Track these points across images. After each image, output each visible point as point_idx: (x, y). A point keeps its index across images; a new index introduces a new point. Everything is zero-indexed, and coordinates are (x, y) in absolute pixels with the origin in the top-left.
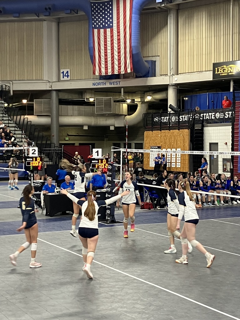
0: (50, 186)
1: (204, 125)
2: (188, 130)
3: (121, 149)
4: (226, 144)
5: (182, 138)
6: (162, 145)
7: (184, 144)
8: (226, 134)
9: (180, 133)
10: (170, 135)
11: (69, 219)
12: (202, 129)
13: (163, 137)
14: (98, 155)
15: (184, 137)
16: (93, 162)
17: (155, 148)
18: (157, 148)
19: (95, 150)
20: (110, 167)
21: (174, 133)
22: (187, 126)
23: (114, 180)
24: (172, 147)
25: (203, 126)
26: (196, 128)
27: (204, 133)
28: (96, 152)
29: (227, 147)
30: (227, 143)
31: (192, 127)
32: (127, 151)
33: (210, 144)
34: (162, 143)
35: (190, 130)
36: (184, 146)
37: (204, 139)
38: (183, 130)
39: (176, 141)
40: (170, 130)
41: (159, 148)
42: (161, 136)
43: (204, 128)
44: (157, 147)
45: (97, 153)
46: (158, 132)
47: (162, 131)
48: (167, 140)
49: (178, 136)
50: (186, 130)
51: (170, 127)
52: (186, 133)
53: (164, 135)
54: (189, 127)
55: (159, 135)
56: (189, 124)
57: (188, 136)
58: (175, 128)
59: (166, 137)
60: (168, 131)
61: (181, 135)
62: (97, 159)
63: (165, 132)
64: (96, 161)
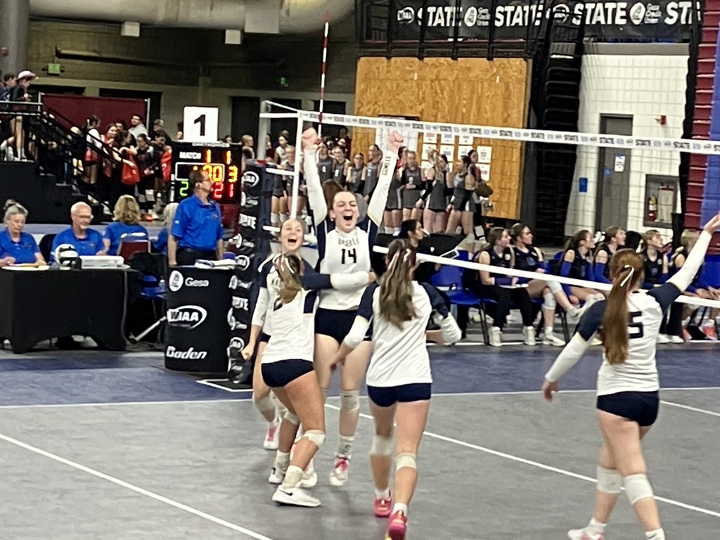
0: (16, 240)
1: (583, 45)
2: (524, 63)
3: (299, 111)
4: (663, 120)
5: (501, 91)
6: (421, 113)
7: (506, 115)
8: (665, 83)
9: (495, 70)
10: (457, 78)
11: (85, 365)
12: (577, 63)
13: (428, 82)
16: (183, 155)
20: (252, 179)
22: (521, 45)
23: (266, 228)
24: (459, 120)
26: (554, 56)
27: (584, 75)
28: (196, 121)
29: (666, 132)
31: (538, 52)
34: (423, 105)
35: (531, 61)
37: (581, 97)
38: (505, 60)
39: (479, 99)
40: (455, 58)
42: (422, 78)
43: (584, 56)
46: (412, 64)
47: (426, 59)
48: (442, 94)
49: (486, 84)
50: (518, 63)
51: (457, 45)
52: (516, 74)
53: (434, 77)
54: (529, 51)
55: (416, 74)
56: (529, 41)
57: (524, 84)
58: (476, 53)
59: (440, 84)
60: (449, 59)
61: (496, 77)
62: (198, 145)
63: (437, 64)
64: (195, 153)
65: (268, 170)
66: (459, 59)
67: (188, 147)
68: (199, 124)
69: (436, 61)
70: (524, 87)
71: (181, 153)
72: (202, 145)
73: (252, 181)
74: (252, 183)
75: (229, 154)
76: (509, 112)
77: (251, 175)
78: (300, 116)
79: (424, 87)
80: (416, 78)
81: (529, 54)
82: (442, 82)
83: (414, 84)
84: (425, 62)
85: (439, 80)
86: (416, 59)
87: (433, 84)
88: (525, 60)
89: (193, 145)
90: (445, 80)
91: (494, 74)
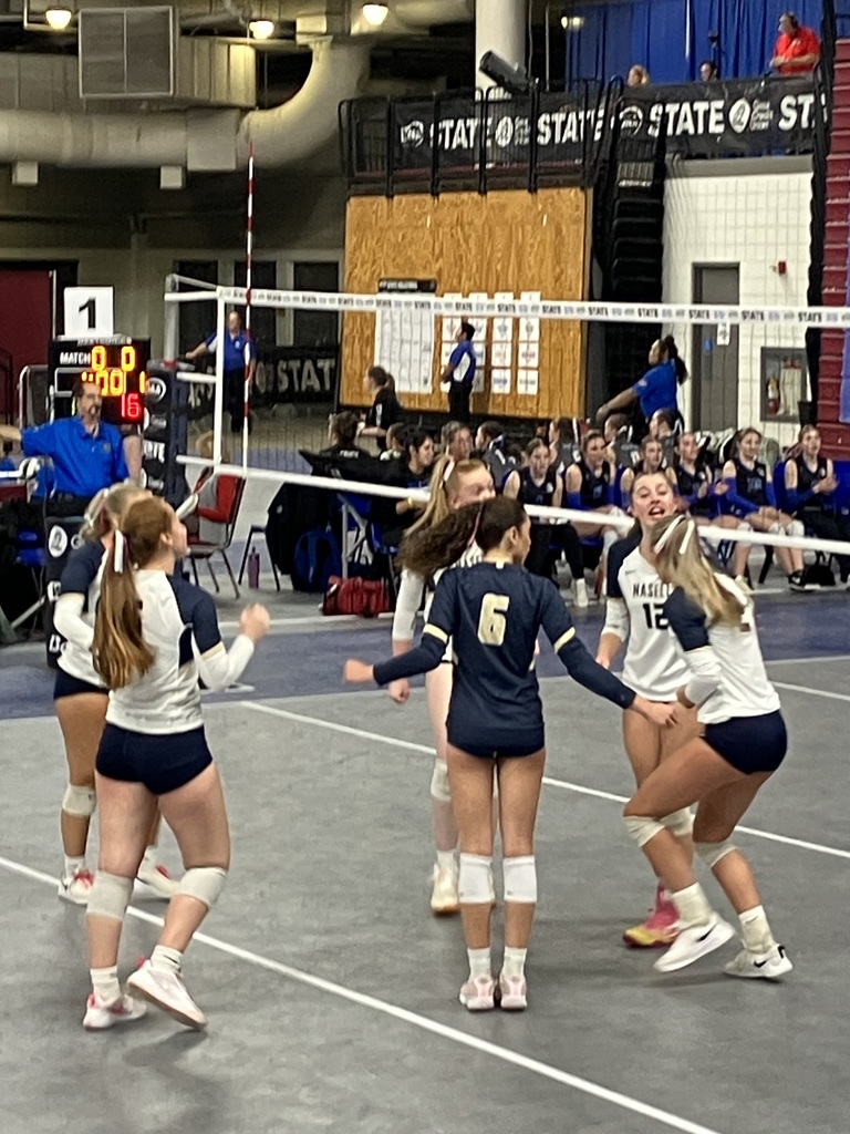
1: (665, 166)
2: (581, 195)
3: (219, 288)
4: (782, 268)
5: (550, 236)
6: (440, 272)
7: (558, 270)
8: (783, 215)
9: (540, 207)
10: (487, 221)
12: (658, 191)
13: (447, 230)
14: (92, 324)
16: (64, 358)
17: (402, 291)
18: (412, 291)
19: (74, 297)
20: (158, 389)
21: (503, 207)
22: (575, 170)
23: (180, 459)
24: (492, 284)
25: (661, 174)
26: (623, 183)
27: (668, 208)
28: (82, 309)
29: (787, 285)
30: (788, 266)
31: (600, 178)
32: (253, 302)
33: (699, 270)
34: (440, 264)
35: (590, 192)
36: (557, 279)
37: (665, 241)
38: (554, 192)
39: (519, 249)
40: (483, 192)
41: (425, 286)
42: (437, 224)
43: (667, 182)
44: (414, 285)
45: (86, 311)
46: (423, 204)
47: (442, 196)
49: (529, 228)
50: (572, 195)
51: (485, 173)
52: (570, 210)
53: (455, 221)
54: (587, 178)
55: (429, 219)
57: (583, 224)
58: (512, 183)
59: (463, 230)
60: (475, 195)
61: (542, 217)
62: (84, 342)
63: (458, 203)
64: (81, 355)
65: (180, 376)
66: (489, 193)
67: (72, 347)
69: (457, 198)
70: (583, 229)
71: (62, 355)
72: (91, 342)
73: (158, 392)
74: (158, 396)
76: (563, 266)
77: (156, 384)
78: (221, 296)
79: (441, 236)
80: (428, 224)
81: (588, 182)
82: (466, 227)
83: (427, 232)
84: (441, 199)
85: (462, 225)
86: (429, 196)
87: (453, 231)
88: (583, 189)
89: (79, 342)
90: (469, 224)
91: (539, 213)
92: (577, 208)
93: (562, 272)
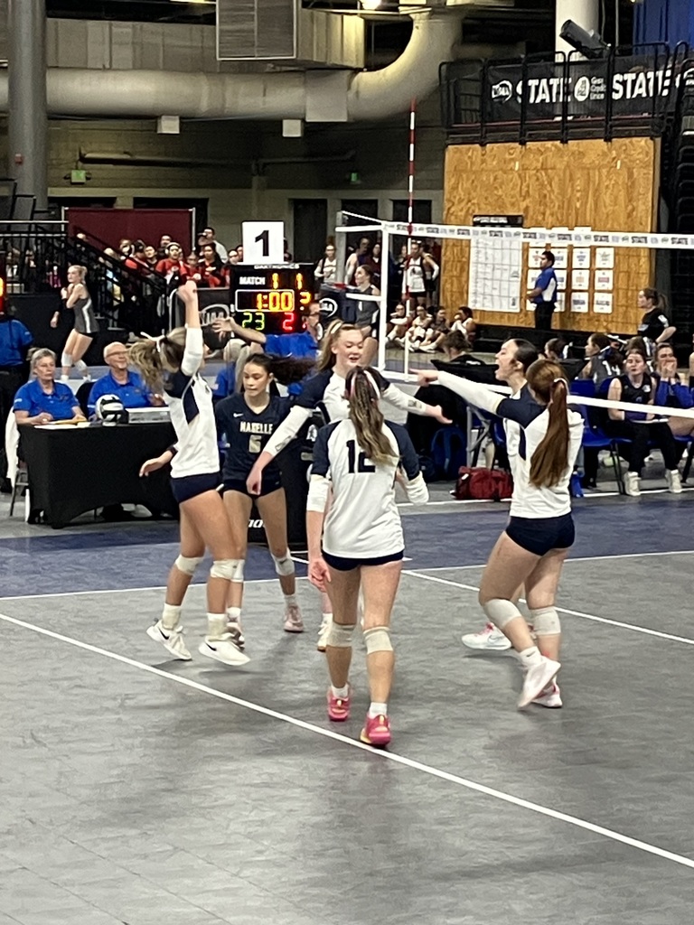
0: (49, 391)
2: (651, 143)
3: (382, 223)
5: (623, 178)
6: (526, 209)
7: (630, 207)
9: (614, 153)
10: (568, 166)
11: (137, 540)
13: (533, 172)
14: (266, 253)
15: (631, 175)
16: (243, 281)
17: (494, 225)
18: (502, 225)
19: (251, 230)
20: (331, 307)
21: (582, 154)
22: (644, 122)
24: (572, 220)
26: (687, 133)
28: (258, 239)
31: (668, 128)
32: (414, 233)
34: (528, 201)
35: (658, 140)
36: (629, 215)
38: (627, 141)
39: (596, 190)
40: (564, 141)
41: (514, 221)
42: (524, 168)
44: (503, 220)
46: (512, 151)
47: (529, 144)
48: (551, 186)
49: (604, 171)
50: (643, 143)
51: (566, 125)
52: (641, 156)
53: (539, 165)
54: (656, 128)
55: (517, 164)
56: (656, 115)
57: (652, 168)
58: (589, 133)
59: (546, 174)
60: (558, 143)
61: (616, 163)
62: (261, 267)
63: (543, 150)
64: (258, 278)
65: (349, 295)
66: (569, 142)
67: (250, 271)
68: (261, 241)
69: (541, 145)
70: (652, 172)
71: (241, 278)
72: (266, 267)
73: (330, 309)
74: (330, 312)
75: (299, 277)
76: (635, 204)
77: (329, 303)
78: (385, 228)
79: (527, 178)
80: (517, 168)
81: (656, 132)
82: (550, 171)
83: (516, 174)
84: (528, 147)
85: (546, 170)
86: (517, 144)
87: (539, 174)
88: (652, 139)
89: (256, 268)
90: (552, 169)
91: (614, 159)
92: (647, 154)
93: (633, 209)
